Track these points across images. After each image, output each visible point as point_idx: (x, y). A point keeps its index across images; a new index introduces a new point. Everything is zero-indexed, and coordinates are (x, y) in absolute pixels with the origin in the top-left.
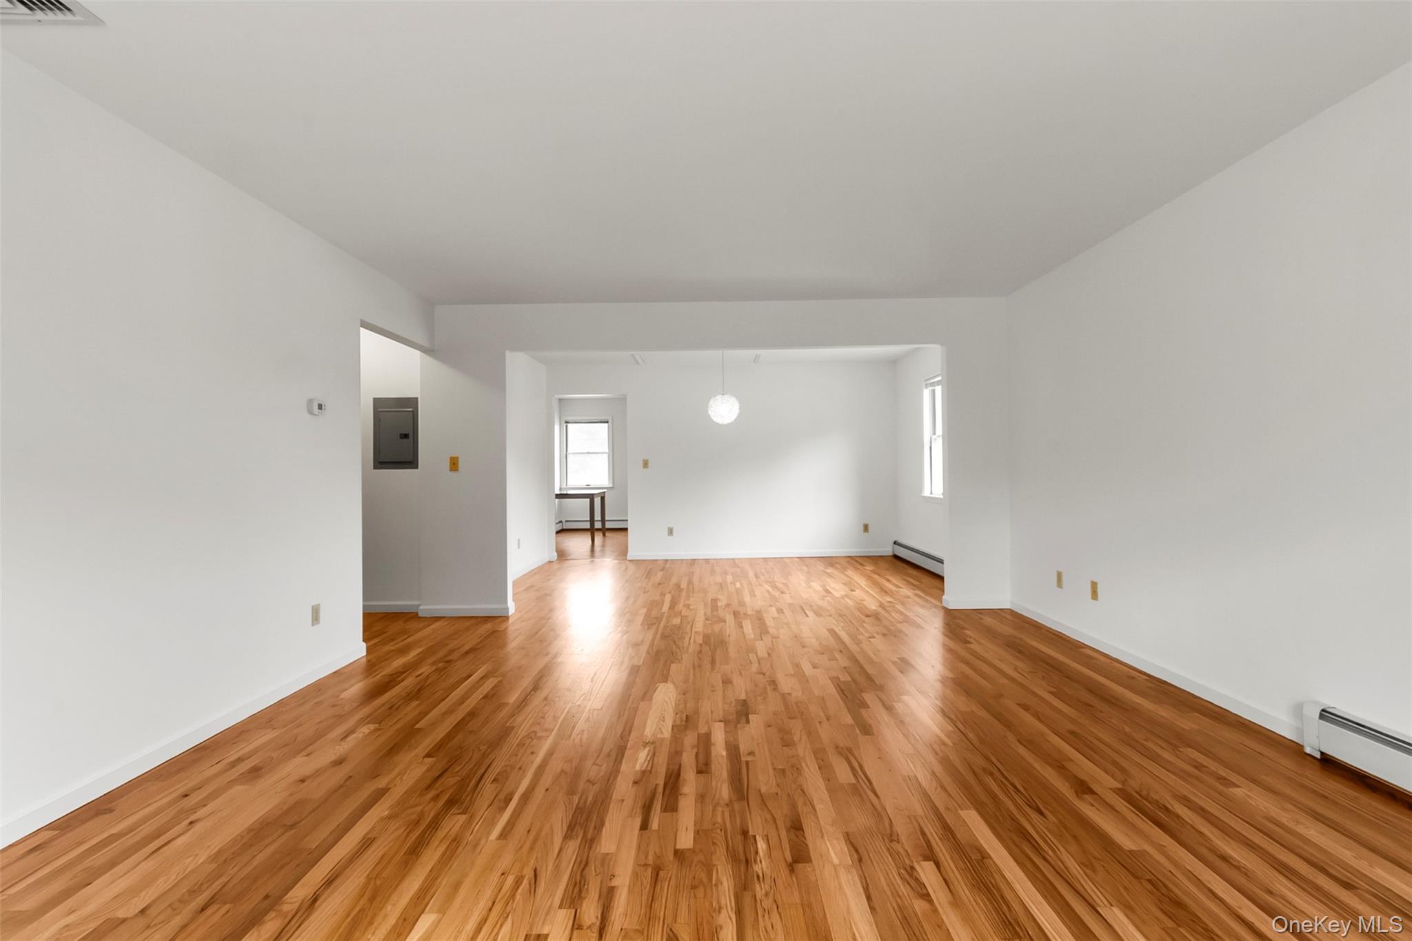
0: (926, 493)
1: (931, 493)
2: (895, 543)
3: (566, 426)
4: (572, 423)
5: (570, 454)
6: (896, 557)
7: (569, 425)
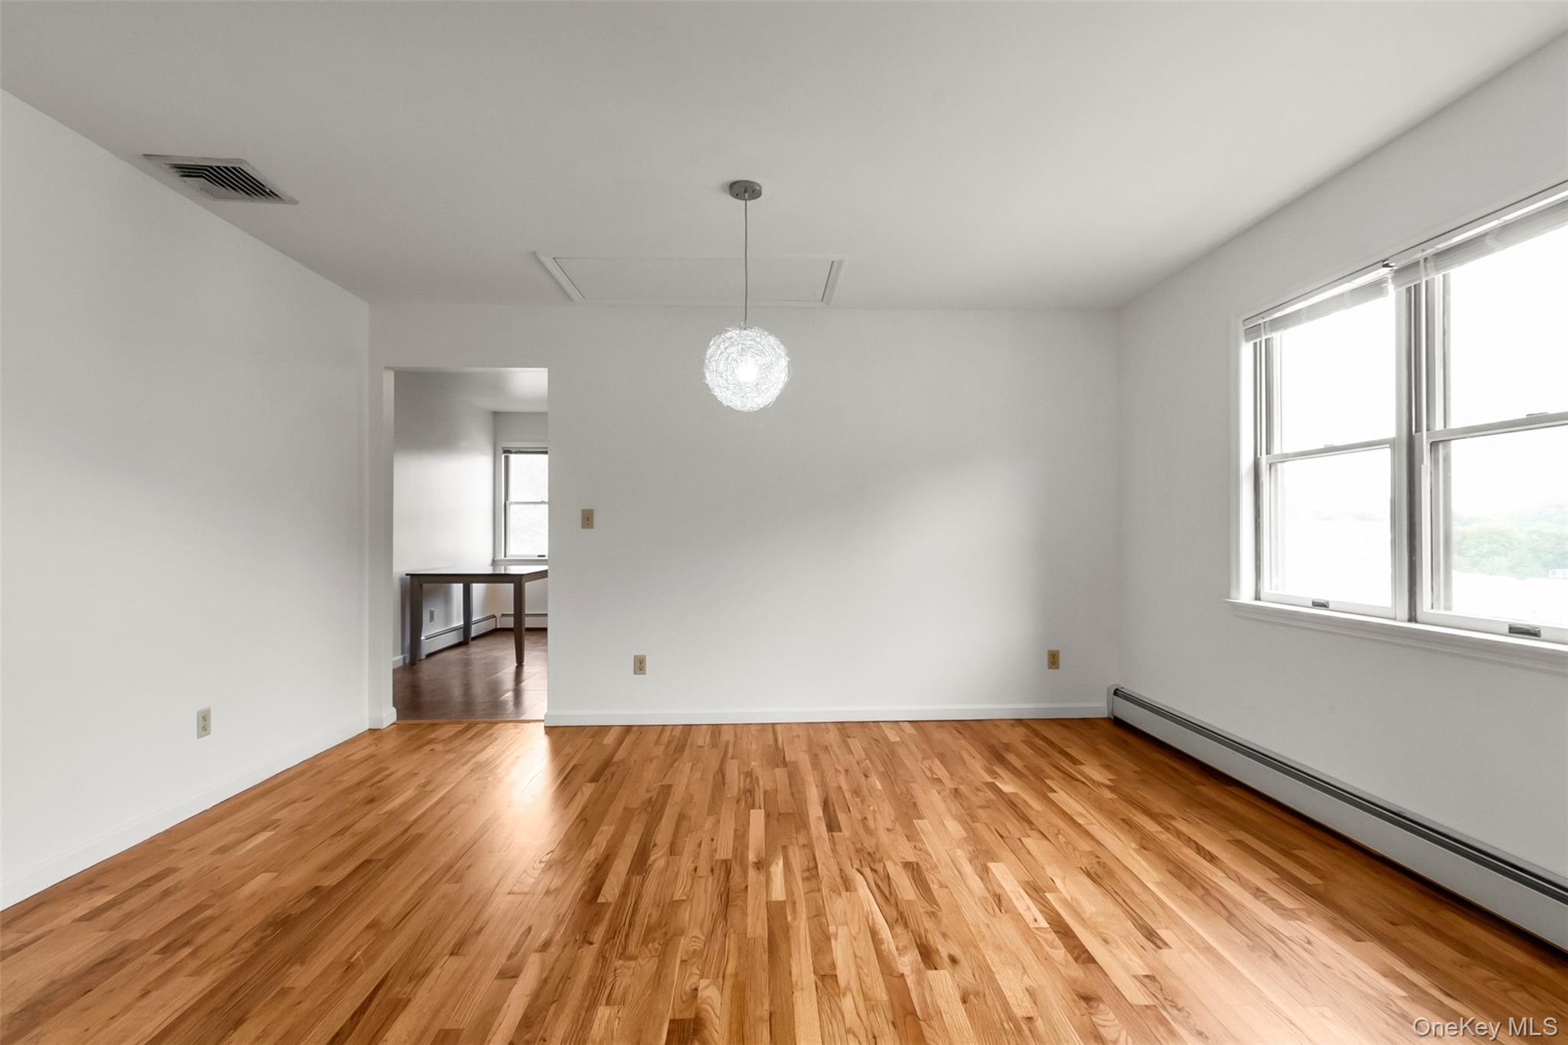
0: (1245, 595)
1: (1257, 598)
2: (1116, 693)
3: (507, 458)
4: (515, 453)
5: (511, 503)
6: (1118, 722)
7: (513, 457)
